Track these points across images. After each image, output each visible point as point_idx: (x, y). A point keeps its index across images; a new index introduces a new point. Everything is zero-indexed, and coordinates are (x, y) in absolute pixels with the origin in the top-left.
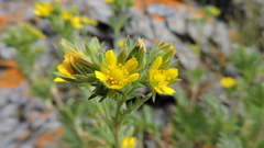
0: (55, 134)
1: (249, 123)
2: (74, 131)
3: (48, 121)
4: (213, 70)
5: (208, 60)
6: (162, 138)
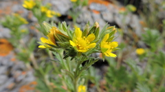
2: (44, 83)
4: (130, 45)
5: (128, 39)
6: (100, 87)
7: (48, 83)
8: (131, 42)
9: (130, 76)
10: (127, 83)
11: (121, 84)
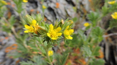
0: (13, 46)
1: (93, 39)
2: (23, 45)
3: (9, 40)
4: (81, 17)
5: (80, 12)
6: (60, 46)
7: (26, 46)
8: (82, 15)
9: (79, 40)
10: (77, 44)
11: (73, 45)
